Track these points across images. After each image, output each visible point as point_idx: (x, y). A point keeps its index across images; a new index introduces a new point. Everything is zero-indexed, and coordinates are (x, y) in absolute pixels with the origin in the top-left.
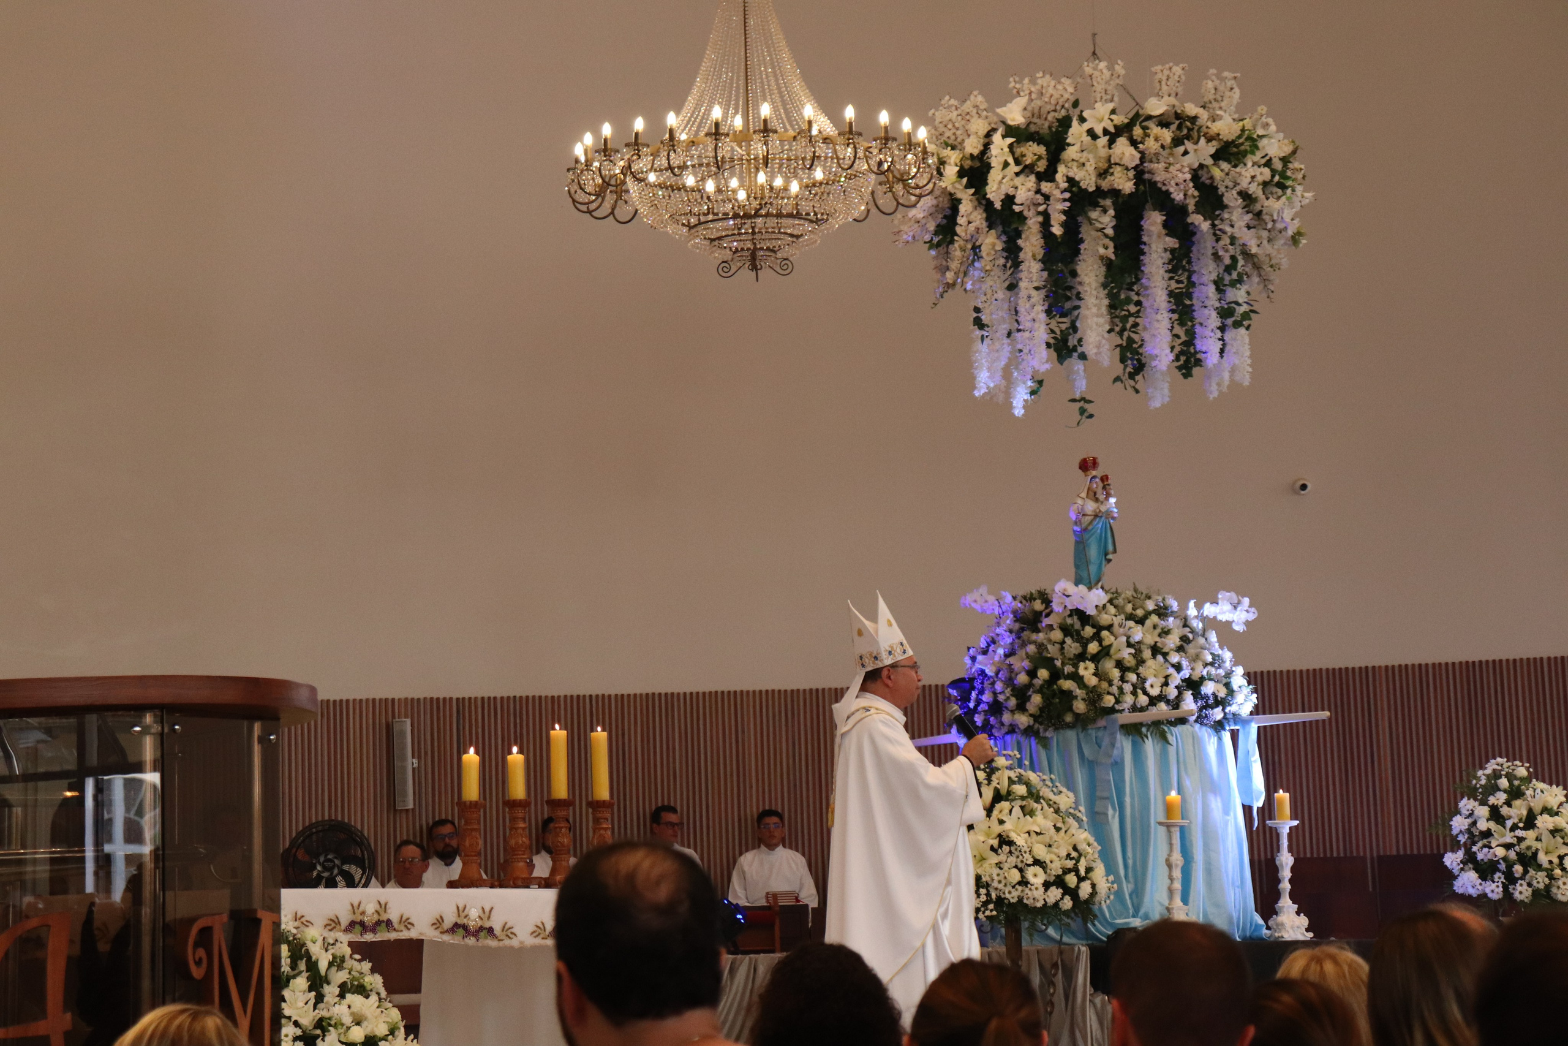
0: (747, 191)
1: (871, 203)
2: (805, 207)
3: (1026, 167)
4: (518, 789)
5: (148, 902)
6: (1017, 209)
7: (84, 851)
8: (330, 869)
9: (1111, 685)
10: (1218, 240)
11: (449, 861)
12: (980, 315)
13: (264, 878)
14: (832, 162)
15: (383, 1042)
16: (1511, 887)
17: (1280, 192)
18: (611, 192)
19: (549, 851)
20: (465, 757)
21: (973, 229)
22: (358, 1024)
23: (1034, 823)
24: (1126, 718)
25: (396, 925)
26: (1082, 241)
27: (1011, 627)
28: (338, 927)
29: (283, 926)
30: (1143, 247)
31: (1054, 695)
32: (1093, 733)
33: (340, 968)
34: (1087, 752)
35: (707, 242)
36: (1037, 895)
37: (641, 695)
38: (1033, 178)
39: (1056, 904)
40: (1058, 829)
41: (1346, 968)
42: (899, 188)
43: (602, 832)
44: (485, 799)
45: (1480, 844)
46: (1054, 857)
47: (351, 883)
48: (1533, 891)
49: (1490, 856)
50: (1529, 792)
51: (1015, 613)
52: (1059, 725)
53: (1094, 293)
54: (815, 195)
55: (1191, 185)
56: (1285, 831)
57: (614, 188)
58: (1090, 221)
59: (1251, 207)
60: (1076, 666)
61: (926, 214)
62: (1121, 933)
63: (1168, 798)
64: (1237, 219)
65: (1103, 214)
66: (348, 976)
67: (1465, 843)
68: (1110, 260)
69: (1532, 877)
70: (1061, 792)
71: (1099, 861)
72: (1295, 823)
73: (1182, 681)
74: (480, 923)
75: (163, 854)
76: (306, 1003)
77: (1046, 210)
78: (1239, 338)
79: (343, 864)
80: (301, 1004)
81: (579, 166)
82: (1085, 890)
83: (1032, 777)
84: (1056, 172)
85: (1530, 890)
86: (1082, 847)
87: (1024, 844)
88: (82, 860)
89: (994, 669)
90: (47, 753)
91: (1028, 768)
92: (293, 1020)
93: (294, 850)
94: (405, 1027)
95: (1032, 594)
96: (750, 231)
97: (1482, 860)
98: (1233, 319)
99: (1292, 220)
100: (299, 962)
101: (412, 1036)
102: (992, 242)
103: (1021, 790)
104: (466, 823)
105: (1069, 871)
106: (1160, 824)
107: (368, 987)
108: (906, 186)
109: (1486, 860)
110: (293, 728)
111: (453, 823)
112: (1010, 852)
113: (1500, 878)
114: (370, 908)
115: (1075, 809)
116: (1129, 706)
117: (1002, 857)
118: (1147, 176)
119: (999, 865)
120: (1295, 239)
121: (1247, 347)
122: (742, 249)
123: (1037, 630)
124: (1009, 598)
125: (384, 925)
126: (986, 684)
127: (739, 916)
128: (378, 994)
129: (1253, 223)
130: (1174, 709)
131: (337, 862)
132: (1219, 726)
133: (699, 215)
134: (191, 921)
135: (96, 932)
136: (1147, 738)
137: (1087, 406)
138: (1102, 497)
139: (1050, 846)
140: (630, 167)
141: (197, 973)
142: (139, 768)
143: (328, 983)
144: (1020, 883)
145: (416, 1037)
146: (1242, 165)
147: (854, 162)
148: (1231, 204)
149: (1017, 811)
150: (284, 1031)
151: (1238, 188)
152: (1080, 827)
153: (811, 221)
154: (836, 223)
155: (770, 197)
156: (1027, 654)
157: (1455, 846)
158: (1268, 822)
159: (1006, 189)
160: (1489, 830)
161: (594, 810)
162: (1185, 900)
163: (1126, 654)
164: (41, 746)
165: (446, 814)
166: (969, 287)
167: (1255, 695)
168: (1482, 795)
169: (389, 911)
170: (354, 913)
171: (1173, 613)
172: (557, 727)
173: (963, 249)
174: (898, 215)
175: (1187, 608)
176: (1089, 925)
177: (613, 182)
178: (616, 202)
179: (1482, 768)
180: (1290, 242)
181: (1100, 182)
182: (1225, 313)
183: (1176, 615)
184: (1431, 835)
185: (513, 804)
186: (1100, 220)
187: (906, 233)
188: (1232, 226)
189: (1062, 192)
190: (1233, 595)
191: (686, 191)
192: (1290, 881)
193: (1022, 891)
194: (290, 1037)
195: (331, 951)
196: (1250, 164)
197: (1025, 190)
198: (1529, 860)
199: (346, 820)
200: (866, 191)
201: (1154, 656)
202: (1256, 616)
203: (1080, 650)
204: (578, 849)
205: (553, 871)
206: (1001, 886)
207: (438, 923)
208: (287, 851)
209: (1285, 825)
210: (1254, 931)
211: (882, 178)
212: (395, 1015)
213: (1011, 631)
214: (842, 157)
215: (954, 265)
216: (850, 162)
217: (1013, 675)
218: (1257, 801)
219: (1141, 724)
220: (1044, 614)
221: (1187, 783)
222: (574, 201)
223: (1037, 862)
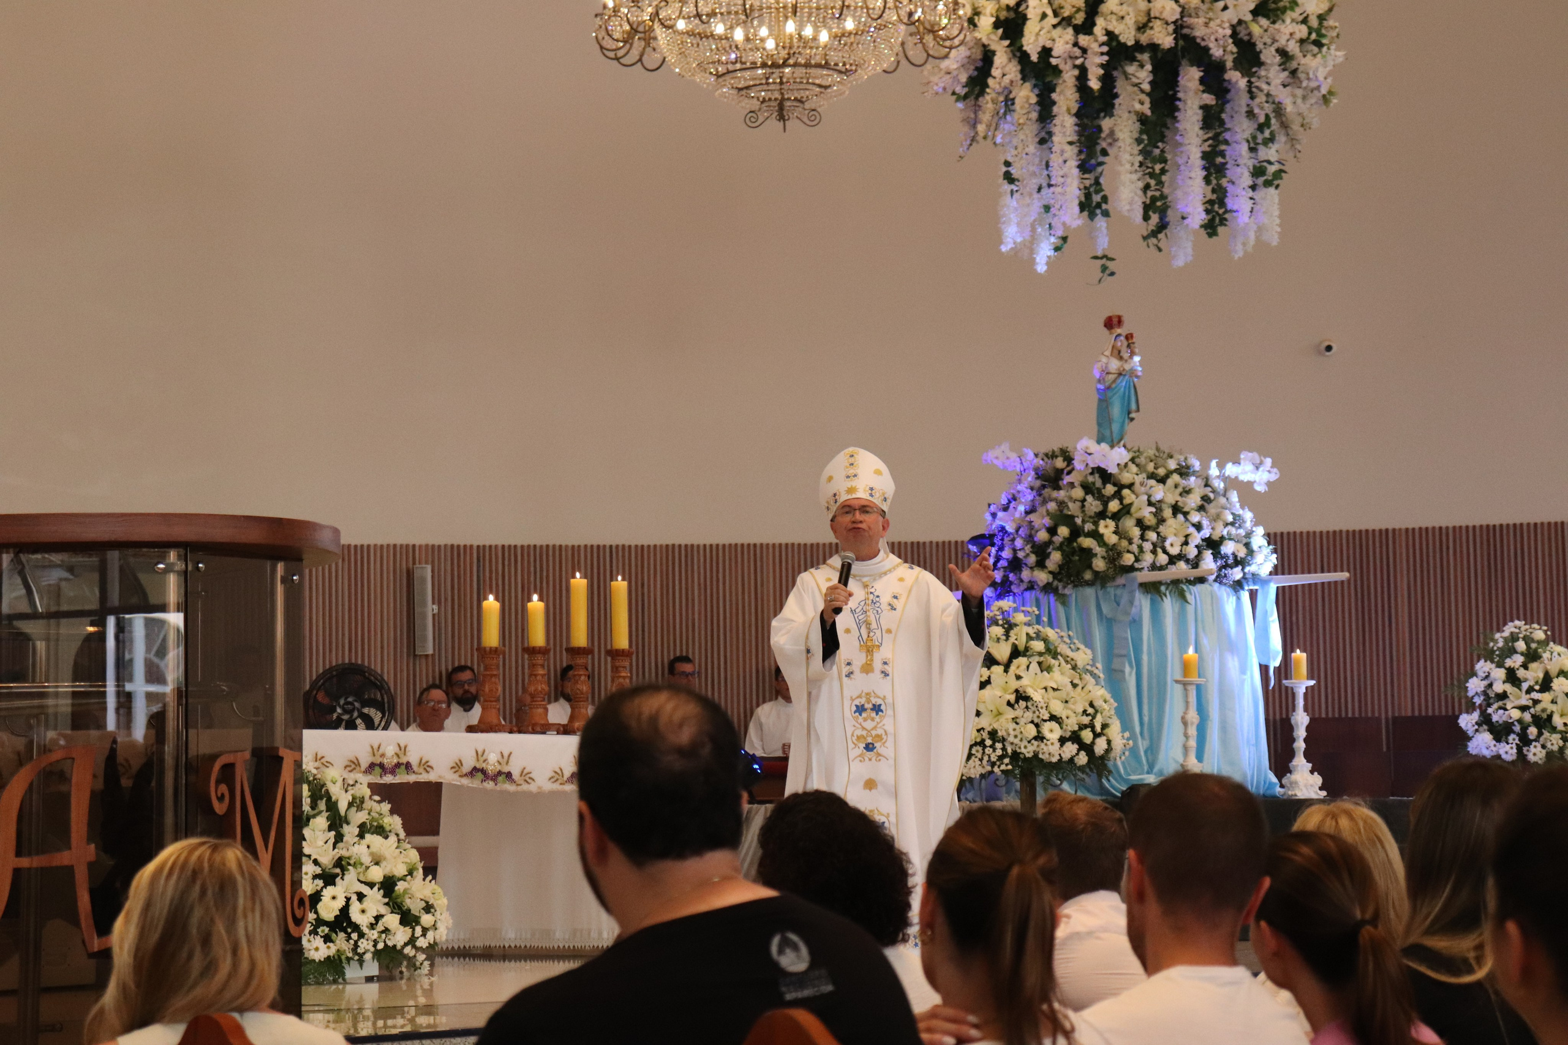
0: (776, 39)
1: (901, 54)
2: (834, 57)
3: (1063, 19)
4: (538, 636)
5: (171, 738)
6: (1053, 61)
7: (105, 686)
8: (351, 712)
9: (1131, 543)
10: (1252, 98)
11: (468, 707)
12: (1010, 169)
13: (285, 719)
14: (863, 12)
15: (402, 882)
16: (1525, 749)
17: (1315, 49)
18: (639, 38)
19: (568, 699)
20: (485, 604)
21: (1008, 81)
22: (377, 864)
23: (1051, 679)
24: (1146, 576)
25: (415, 768)
26: (1116, 96)
27: (1032, 484)
28: (358, 768)
29: (304, 767)
30: (1178, 103)
31: (1073, 553)
32: (1111, 590)
33: (360, 808)
34: (1105, 609)
35: (734, 92)
36: (1052, 750)
37: (661, 546)
38: (1070, 30)
39: (1071, 760)
40: (1075, 686)
41: (1361, 824)
42: (929, 39)
43: (621, 680)
44: (504, 645)
45: (1495, 706)
46: (1070, 713)
47: (370, 725)
48: (1547, 753)
49: (1505, 718)
50: (1546, 655)
51: (1037, 470)
52: (1078, 582)
53: (1128, 149)
54: (845, 45)
55: (1230, 41)
56: (1301, 691)
57: (642, 35)
58: (1126, 76)
59: (1288, 65)
60: (1096, 524)
61: (959, 64)
62: (1134, 789)
63: (1185, 656)
64: (1273, 76)
65: (1140, 69)
66: (367, 817)
67: (1480, 705)
68: (1146, 116)
69: (1546, 739)
70: (1078, 649)
71: (1115, 717)
72: (1312, 683)
73: (1203, 540)
74: (498, 768)
75: (186, 691)
76: (326, 842)
77: (1083, 64)
78: (1270, 197)
79: (363, 706)
80: (321, 843)
81: (606, 11)
82: (1100, 746)
83: (1051, 633)
84: (1094, 24)
85: (1544, 752)
86: (1098, 703)
87: (1041, 700)
88: (103, 694)
89: (1014, 526)
90: (68, 591)
91: (1046, 624)
92: (312, 858)
93: (315, 692)
94: (424, 868)
95: (1053, 452)
96: (778, 80)
97: (1497, 722)
98: (1265, 178)
99: (1325, 78)
100: (319, 802)
101: (430, 877)
102: (1026, 95)
103: (1038, 646)
104: (486, 669)
105: (1086, 727)
106: (1177, 682)
107: (388, 828)
108: (936, 37)
109: (1501, 722)
110: (314, 570)
111: (472, 670)
112: (1027, 707)
113: (1514, 740)
114: (390, 750)
115: (1092, 666)
116: (1149, 565)
117: (1018, 712)
118: (1185, 31)
119: (1015, 720)
120: (1325, 99)
121: (1276, 207)
122: (770, 99)
123: (1058, 488)
124: (1030, 455)
125: (403, 767)
126: (1006, 540)
127: (756, 766)
128: (397, 835)
129: (1290, 80)
130: (1193, 568)
131: (357, 705)
132: (1238, 585)
133: (727, 63)
134: (214, 757)
135: (120, 768)
136: (1166, 596)
137: (1109, 264)
138: (1126, 355)
139: (1066, 702)
140: (657, 14)
141: (220, 808)
142: (163, 608)
143: (348, 823)
144: (1035, 738)
145: (434, 878)
146: (1280, 21)
147: (883, 12)
148: (1268, 61)
149: (1034, 667)
150: (305, 869)
151: (1276, 45)
152: (1097, 684)
153: (840, 72)
154: (863, 75)
155: (798, 47)
156: (1047, 511)
157: (1470, 707)
158: (1284, 682)
159: (1043, 41)
160: (1505, 692)
161: (613, 659)
162: (1200, 758)
163: (1147, 513)
164: (63, 584)
165: (466, 661)
166: (999, 140)
167: (1275, 556)
168: (1499, 658)
169: (407, 754)
170: (374, 755)
171: (1194, 473)
172: (578, 575)
173: (993, 101)
174: (928, 66)
175: (1209, 468)
176: (1104, 781)
177: (641, 29)
178: (644, 49)
179: (1499, 630)
180: (1321, 102)
181: (1139, 35)
182: (1258, 171)
183: (1198, 474)
184: (1446, 696)
185: (532, 651)
186: (1137, 74)
187: (937, 84)
188: (1268, 84)
189: (1100, 46)
190: (1255, 456)
191: (714, 39)
192: (1305, 740)
193: (1038, 746)
194: (310, 876)
195: (351, 792)
196: (1288, 21)
197: (1062, 43)
198: (1544, 722)
199: (366, 664)
200: (896, 41)
201: (1175, 514)
202: (1277, 476)
203: (1100, 508)
204: (596, 696)
205: (572, 718)
206: (1016, 741)
207: (457, 766)
208: (307, 694)
209: (1302, 684)
210: (1268, 788)
211: (912, 29)
212: (414, 856)
213: (1032, 489)
214: (872, 6)
215: (986, 117)
216: (880, 12)
217: (1033, 532)
218: (1274, 660)
219: (1160, 583)
220: (1065, 472)
221: (1205, 642)
222: (602, 48)
223: (1053, 718)
